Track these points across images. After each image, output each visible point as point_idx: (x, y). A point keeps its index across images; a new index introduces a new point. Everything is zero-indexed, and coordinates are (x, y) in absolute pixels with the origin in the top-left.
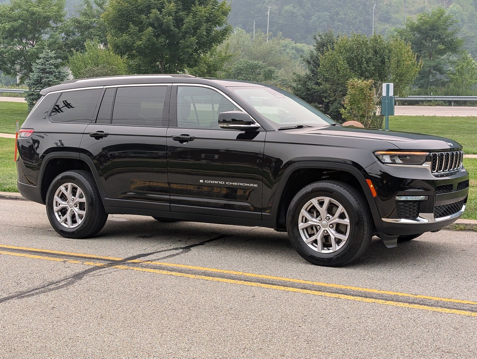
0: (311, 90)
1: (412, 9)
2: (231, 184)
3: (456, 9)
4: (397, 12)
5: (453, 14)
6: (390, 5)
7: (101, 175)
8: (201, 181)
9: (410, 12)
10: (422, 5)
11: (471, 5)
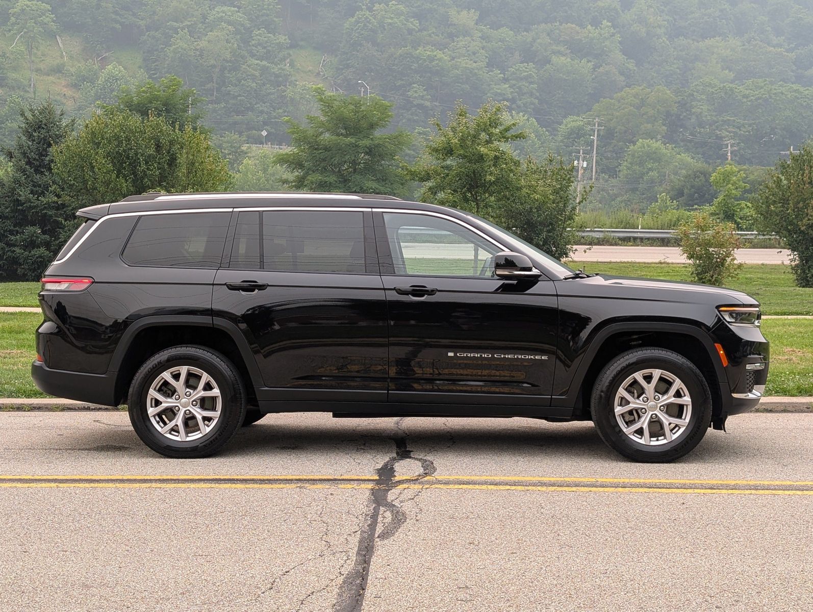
0: (24, 203)
1: (42, 66)
2: (502, 356)
3: (117, 73)
4: (15, 69)
5: (113, 80)
6: (4, 56)
7: (256, 352)
8: (451, 354)
9: (38, 70)
10: (58, 61)
11: (140, 67)
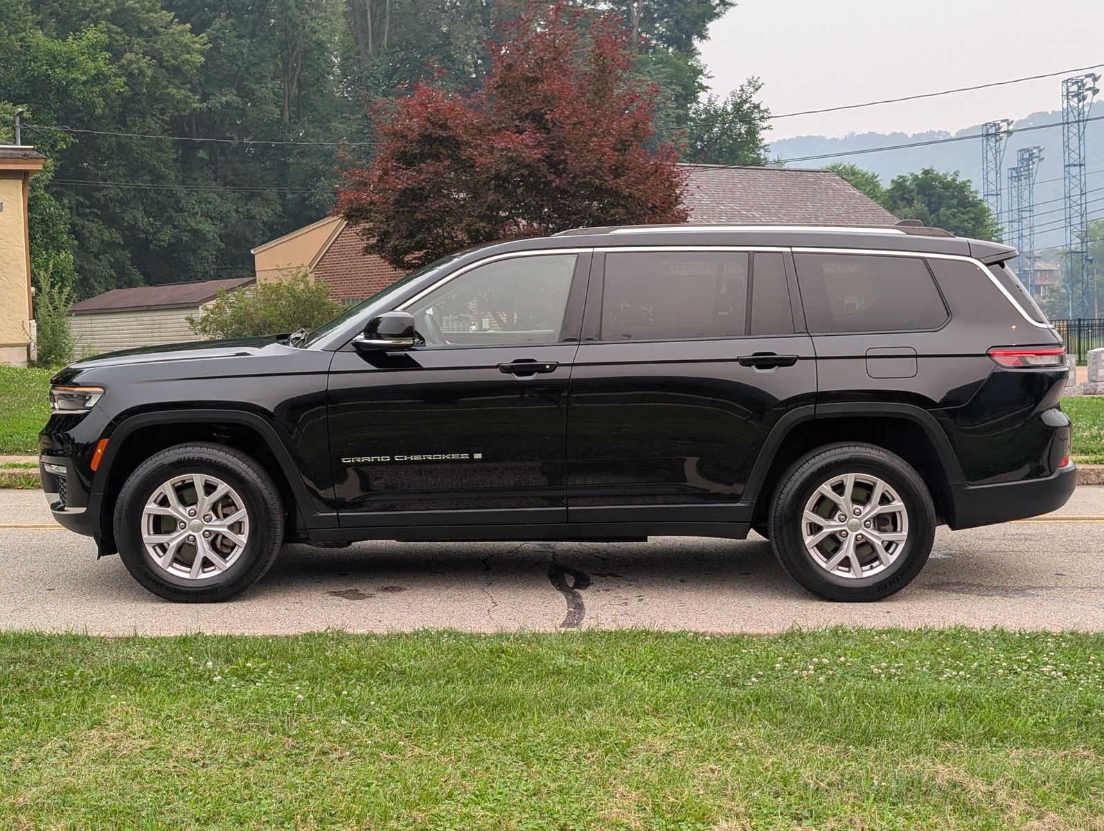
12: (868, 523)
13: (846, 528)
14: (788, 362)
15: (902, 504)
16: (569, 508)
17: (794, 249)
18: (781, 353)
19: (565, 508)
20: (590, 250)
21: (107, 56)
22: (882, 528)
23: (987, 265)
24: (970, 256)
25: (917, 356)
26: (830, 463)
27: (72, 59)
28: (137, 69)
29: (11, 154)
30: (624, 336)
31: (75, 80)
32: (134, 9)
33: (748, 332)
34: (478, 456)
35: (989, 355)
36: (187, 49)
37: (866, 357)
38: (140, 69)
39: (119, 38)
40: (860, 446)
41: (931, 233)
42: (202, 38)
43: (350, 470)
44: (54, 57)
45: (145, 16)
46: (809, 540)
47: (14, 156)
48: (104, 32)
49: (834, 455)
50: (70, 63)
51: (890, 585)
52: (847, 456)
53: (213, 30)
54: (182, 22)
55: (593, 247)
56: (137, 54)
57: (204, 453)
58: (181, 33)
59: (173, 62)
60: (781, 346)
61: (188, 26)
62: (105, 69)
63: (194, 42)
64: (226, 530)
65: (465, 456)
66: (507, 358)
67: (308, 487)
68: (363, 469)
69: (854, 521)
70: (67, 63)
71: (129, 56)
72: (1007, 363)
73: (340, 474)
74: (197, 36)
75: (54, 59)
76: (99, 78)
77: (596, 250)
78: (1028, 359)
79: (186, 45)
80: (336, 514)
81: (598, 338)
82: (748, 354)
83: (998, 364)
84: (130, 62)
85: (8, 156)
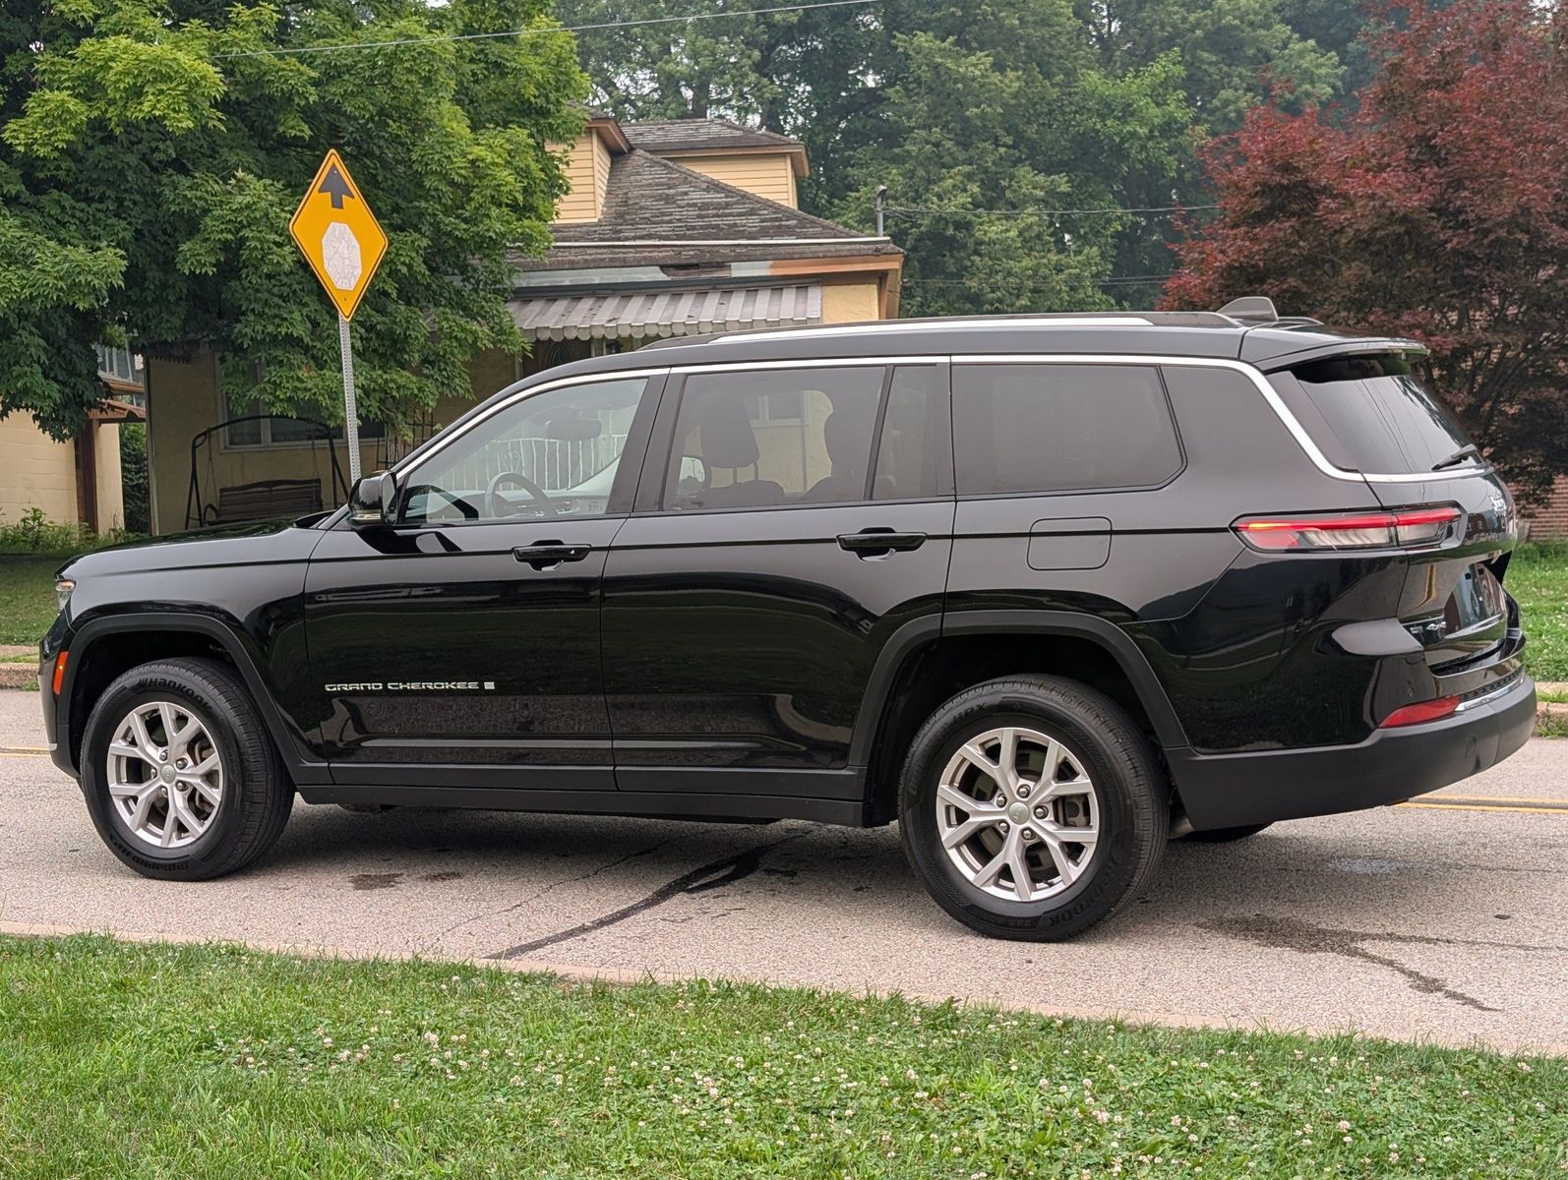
12: (1039, 810)
13: (1005, 817)
14: (910, 543)
15: (1089, 781)
16: (617, 768)
17: (956, 359)
18: (902, 530)
19: (611, 768)
20: (665, 371)
21: (1181, 96)
22: (1070, 819)
23: (1266, 373)
24: (1238, 359)
25: (1111, 532)
26: (972, 709)
27: (1130, 105)
28: (1235, 111)
29: (859, 250)
30: (694, 503)
31: (1133, 134)
32: (1236, 28)
33: (870, 495)
34: (489, 686)
35: (1236, 530)
36: (1309, 77)
37: (1030, 535)
38: (1239, 112)
39: (1212, 70)
40: (1022, 683)
41: (1195, 321)
42: (1330, 58)
43: (335, 701)
44: (1108, 106)
45: (1252, 34)
46: (948, 834)
47: (863, 252)
48: (1179, 62)
49: (981, 696)
50: (1128, 112)
51: (1071, 916)
52: (996, 699)
53: (1359, 43)
54: (1304, 38)
55: (671, 366)
56: (1236, 90)
57: (167, 673)
58: (1301, 54)
59: (1288, 96)
60: (902, 519)
61: (1311, 42)
62: (1178, 115)
63: (1320, 66)
64: (199, 781)
65: (473, 685)
66: (525, 538)
67: (288, 723)
68: (351, 700)
69: (1018, 806)
70: (1122, 111)
71: (1226, 94)
72: (1268, 541)
73: (323, 707)
74: (1323, 55)
75: (1106, 109)
76: (1169, 128)
77: (675, 370)
78: (1312, 536)
79: (1306, 71)
80: (326, 765)
81: (657, 508)
82: (852, 532)
83: (1247, 544)
84: (1226, 103)
85: (855, 253)
